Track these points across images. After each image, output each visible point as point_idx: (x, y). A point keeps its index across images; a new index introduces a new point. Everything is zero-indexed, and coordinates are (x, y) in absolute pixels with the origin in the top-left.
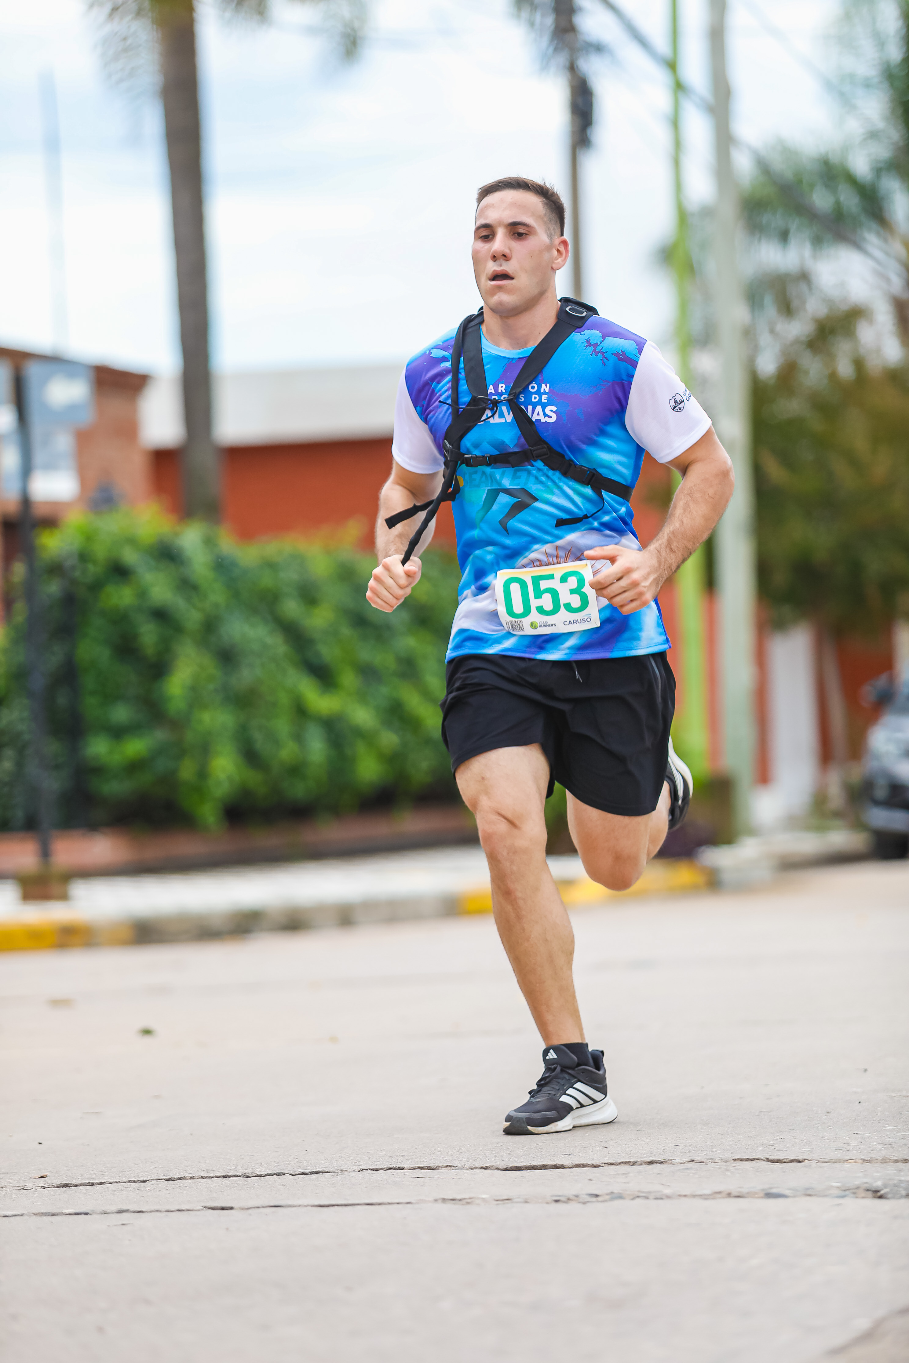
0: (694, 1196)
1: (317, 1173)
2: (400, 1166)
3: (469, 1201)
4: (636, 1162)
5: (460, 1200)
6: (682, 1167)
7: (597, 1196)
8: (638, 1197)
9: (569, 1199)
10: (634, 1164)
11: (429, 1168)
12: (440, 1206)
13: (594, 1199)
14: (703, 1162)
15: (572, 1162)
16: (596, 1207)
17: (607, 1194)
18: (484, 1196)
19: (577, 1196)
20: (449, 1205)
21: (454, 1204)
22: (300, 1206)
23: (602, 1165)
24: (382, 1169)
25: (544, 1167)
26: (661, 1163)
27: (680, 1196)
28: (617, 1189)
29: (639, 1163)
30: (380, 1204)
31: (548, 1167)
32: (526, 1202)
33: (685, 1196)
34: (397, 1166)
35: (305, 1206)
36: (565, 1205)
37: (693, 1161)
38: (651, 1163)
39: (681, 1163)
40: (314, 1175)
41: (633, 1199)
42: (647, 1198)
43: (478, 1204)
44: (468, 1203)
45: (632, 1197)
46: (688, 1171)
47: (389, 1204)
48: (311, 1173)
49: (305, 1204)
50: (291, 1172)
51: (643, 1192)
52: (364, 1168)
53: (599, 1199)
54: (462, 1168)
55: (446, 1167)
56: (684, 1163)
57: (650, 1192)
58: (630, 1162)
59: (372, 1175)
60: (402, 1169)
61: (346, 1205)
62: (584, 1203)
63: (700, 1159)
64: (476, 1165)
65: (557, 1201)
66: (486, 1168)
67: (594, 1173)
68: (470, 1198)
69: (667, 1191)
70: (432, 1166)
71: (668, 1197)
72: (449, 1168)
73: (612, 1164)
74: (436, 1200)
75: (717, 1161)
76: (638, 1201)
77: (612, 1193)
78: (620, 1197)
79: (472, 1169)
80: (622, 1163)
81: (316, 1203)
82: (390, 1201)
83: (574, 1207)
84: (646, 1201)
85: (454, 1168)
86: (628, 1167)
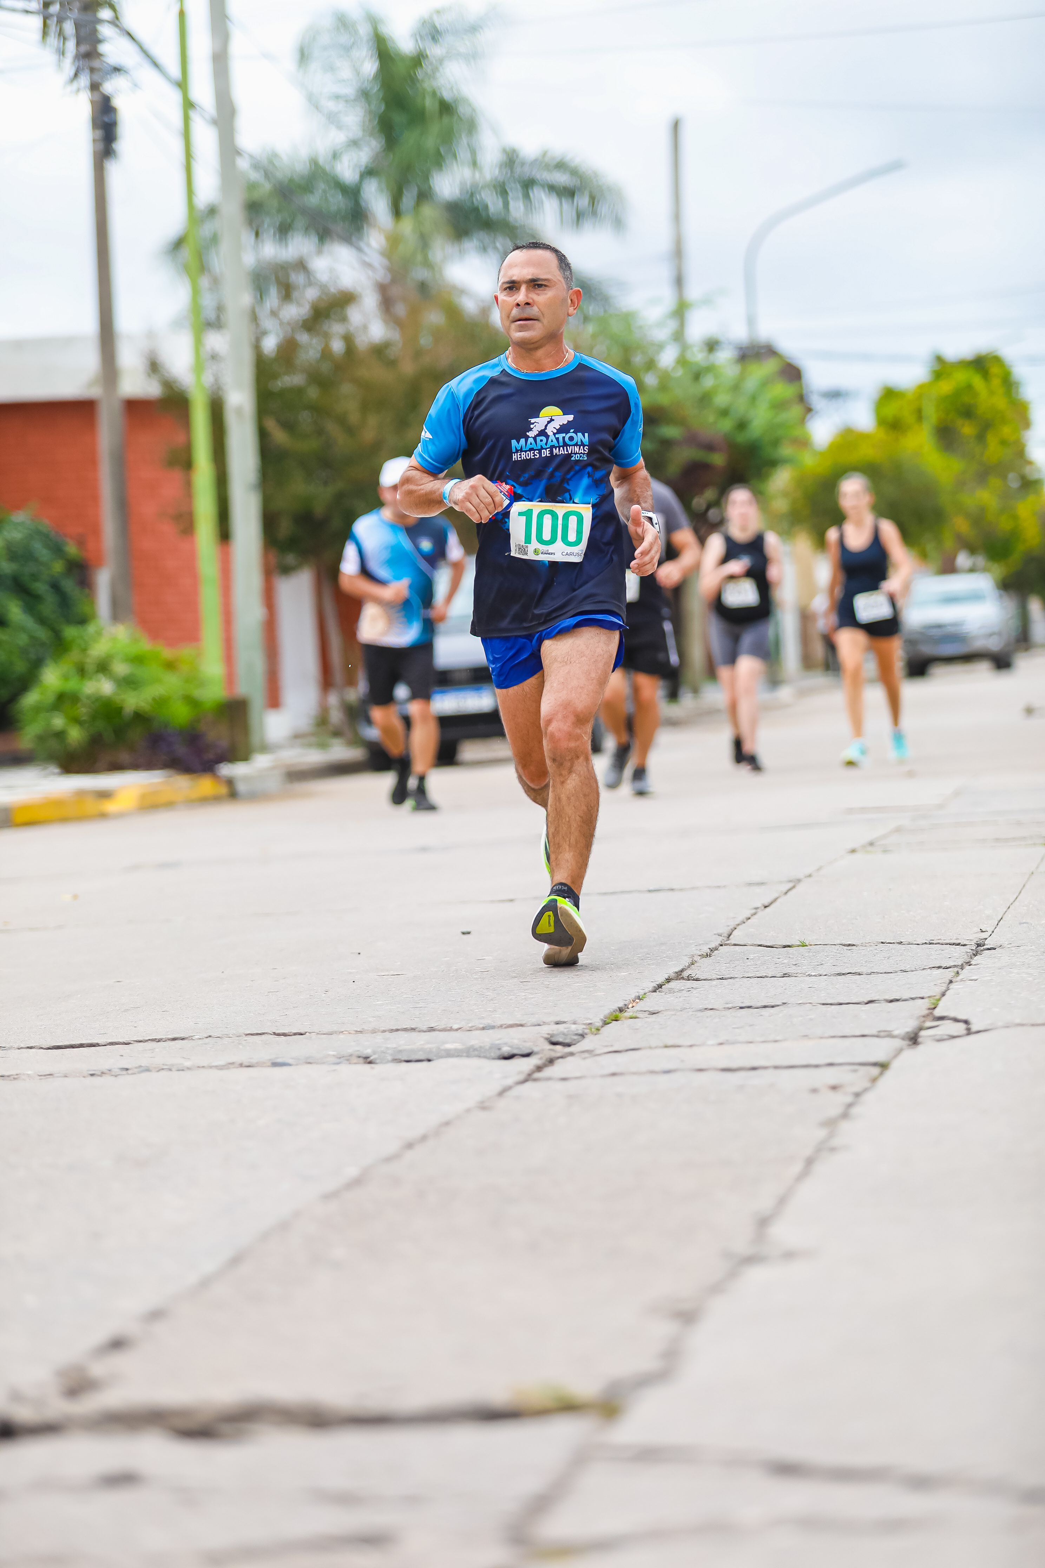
0: (211, 1067)
3: (16, 1077)
5: (8, 1076)
6: (201, 1042)
7: (127, 1069)
8: (163, 1069)
9: (103, 1073)
10: (159, 1041)
13: (125, 1072)
14: (219, 1037)
15: (106, 1040)
16: (126, 1079)
17: (136, 1068)
18: (30, 1072)
19: (110, 1070)
23: (132, 1042)
25: (81, 1046)
26: (183, 1039)
27: (199, 1067)
28: (144, 1063)
29: (164, 1040)
31: (85, 1046)
32: (66, 1076)
33: (203, 1067)
36: (99, 1078)
37: (210, 1036)
38: (174, 1039)
39: (200, 1039)
42: (170, 1070)
43: (24, 1080)
44: (15, 1079)
45: (157, 1070)
46: (207, 1046)
51: (166, 1065)
53: (129, 1072)
54: (10, 1048)
56: (203, 1039)
57: (173, 1065)
58: (156, 1039)
62: (116, 1076)
63: (216, 1034)
64: (22, 1046)
65: (92, 1075)
66: (31, 1048)
67: (125, 1049)
68: (17, 1075)
69: (188, 1064)
71: (189, 1069)
73: (140, 1041)
75: (231, 1036)
76: (163, 1073)
77: (141, 1066)
78: (148, 1070)
79: (19, 1049)
80: (149, 1040)
83: (107, 1080)
84: (170, 1073)
85: (3, 1049)
86: (154, 1044)
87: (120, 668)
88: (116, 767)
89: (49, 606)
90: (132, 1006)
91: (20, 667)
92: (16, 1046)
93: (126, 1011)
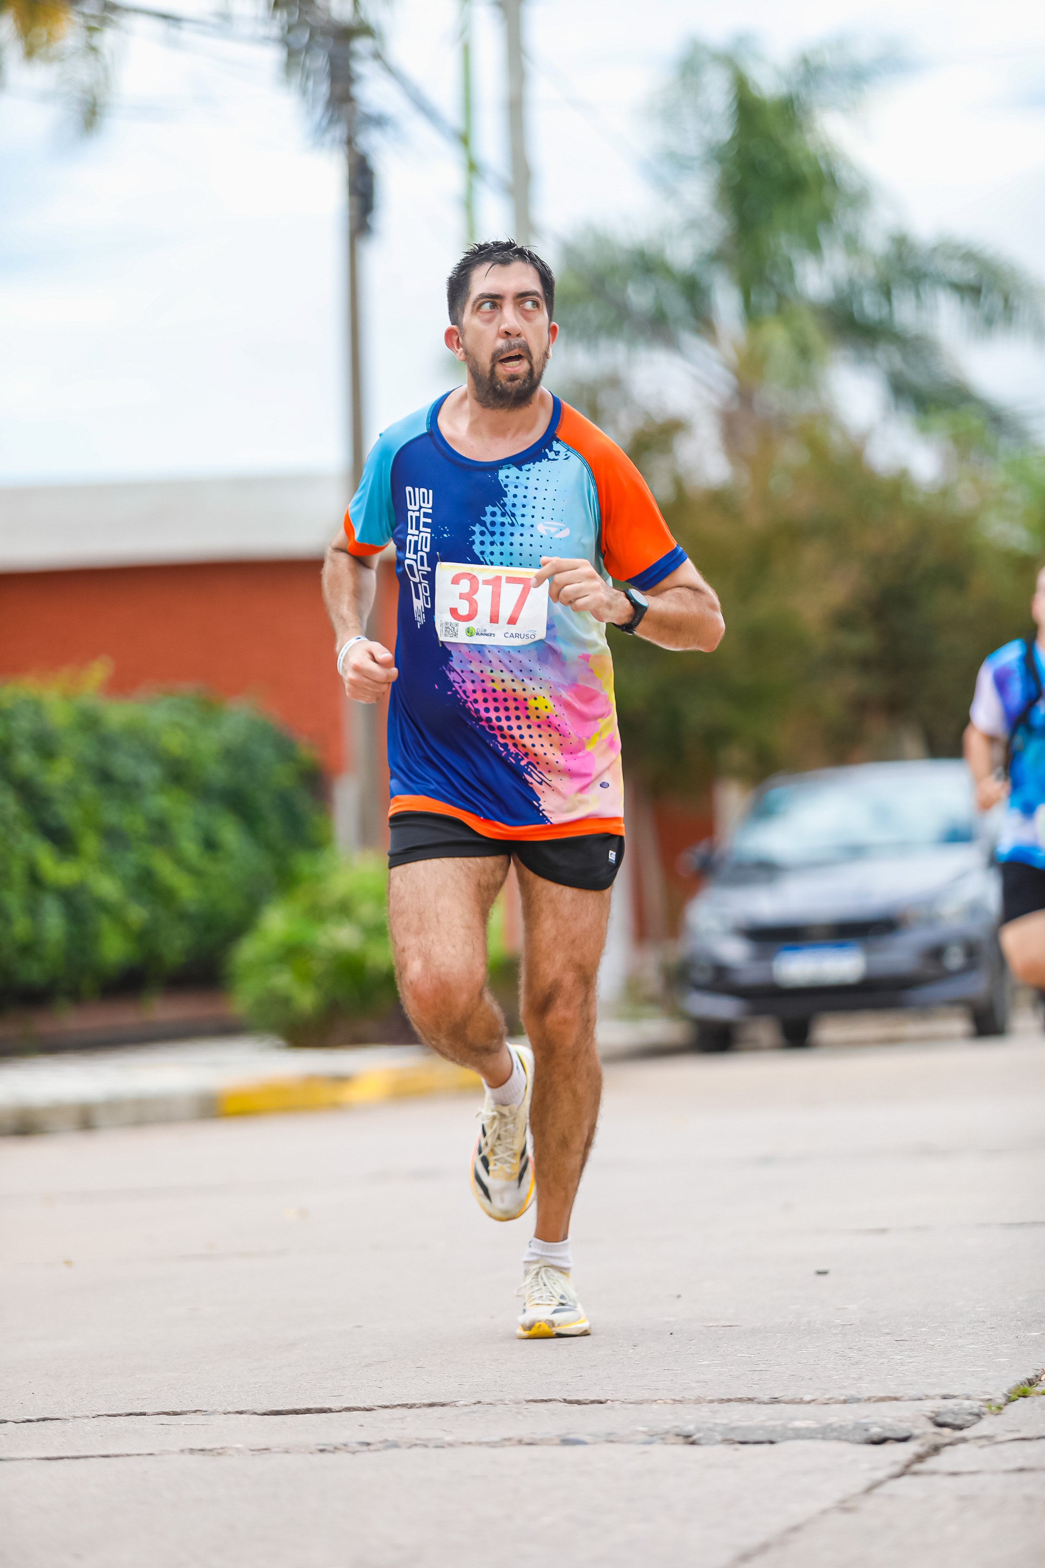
0: (480, 1444)
1: (44, 1420)
2: (142, 1411)
3: (221, 1451)
4: (415, 1405)
5: (211, 1450)
6: (466, 1409)
7: (368, 1444)
8: (416, 1445)
9: (336, 1448)
10: (412, 1406)
11: (175, 1414)
12: (188, 1458)
13: (365, 1448)
14: (491, 1404)
15: (340, 1404)
16: (367, 1457)
17: (380, 1442)
18: (239, 1446)
19: (345, 1445)
20: (198, 1457)
21: (204, 1455)
22: (23, 1459)
23: (376, 1408)
24: (120, 1415)
25: (308, 1411)
26: (443, 1405)
27: (464, 1443)
28: (391, 1436)
29: (417, 1406)
30: (117, 1456)
31: (313, 1411)
32: (287, 1452)
33: (470, 1443)
34: (138, 1411)
35: (29, 1459)
36: (331, 1455)
37: (479, 1402)
38: (431, 1405)
39: (466, 1405)
40: (41, 1423)
41: (410, 1447)
42: (426, 1446)
43: (230, 1455)
44: (219, 1454)
45: (409, 1445)
46: (475, 1415)
47: (128, 1455)
48: (38, 1420)
49: (30, 1457)
50: (14, 1419)
51: (421, 1440)
52: (99, 1414)
53: (371, 1448)
54: (214, 1413)
55: (195, 1411)
56: (470, 1405)
57: (429, 1440)
58: (407, 1404)
59: (109, 1422)
60: (144, 1414)
61: (77, 1458)
62: (354, 1453)
63: (488, 1400)
64: (230, 1409)
65: (322, 1451)
66: (241, 1413)
67: (366, 1417)
68: (222, 1448)
69: (449, 1438)
70: (178, 1410)
71: (450, 1445)
72: (198, 1413)
73: (386, 1407)
74: (182, 1451)
75: (507, 1402)
76: (415, 1450)
77: (386, 1441)
78: (395, 1445)
79: (225, 1414)
80: (399, 1405)
81: (43, 1455)
82: (128, 1453)
83: (341, 1458)
84: (424, 1450)
85: (204, 1413)
86: (404, 1411)
87: (367, 911)
88: (358, 1040)
89: (274, 827)
90: (376, 1359)
91: (233, 905)
92: (221, 1410)
93: (368, 1365)
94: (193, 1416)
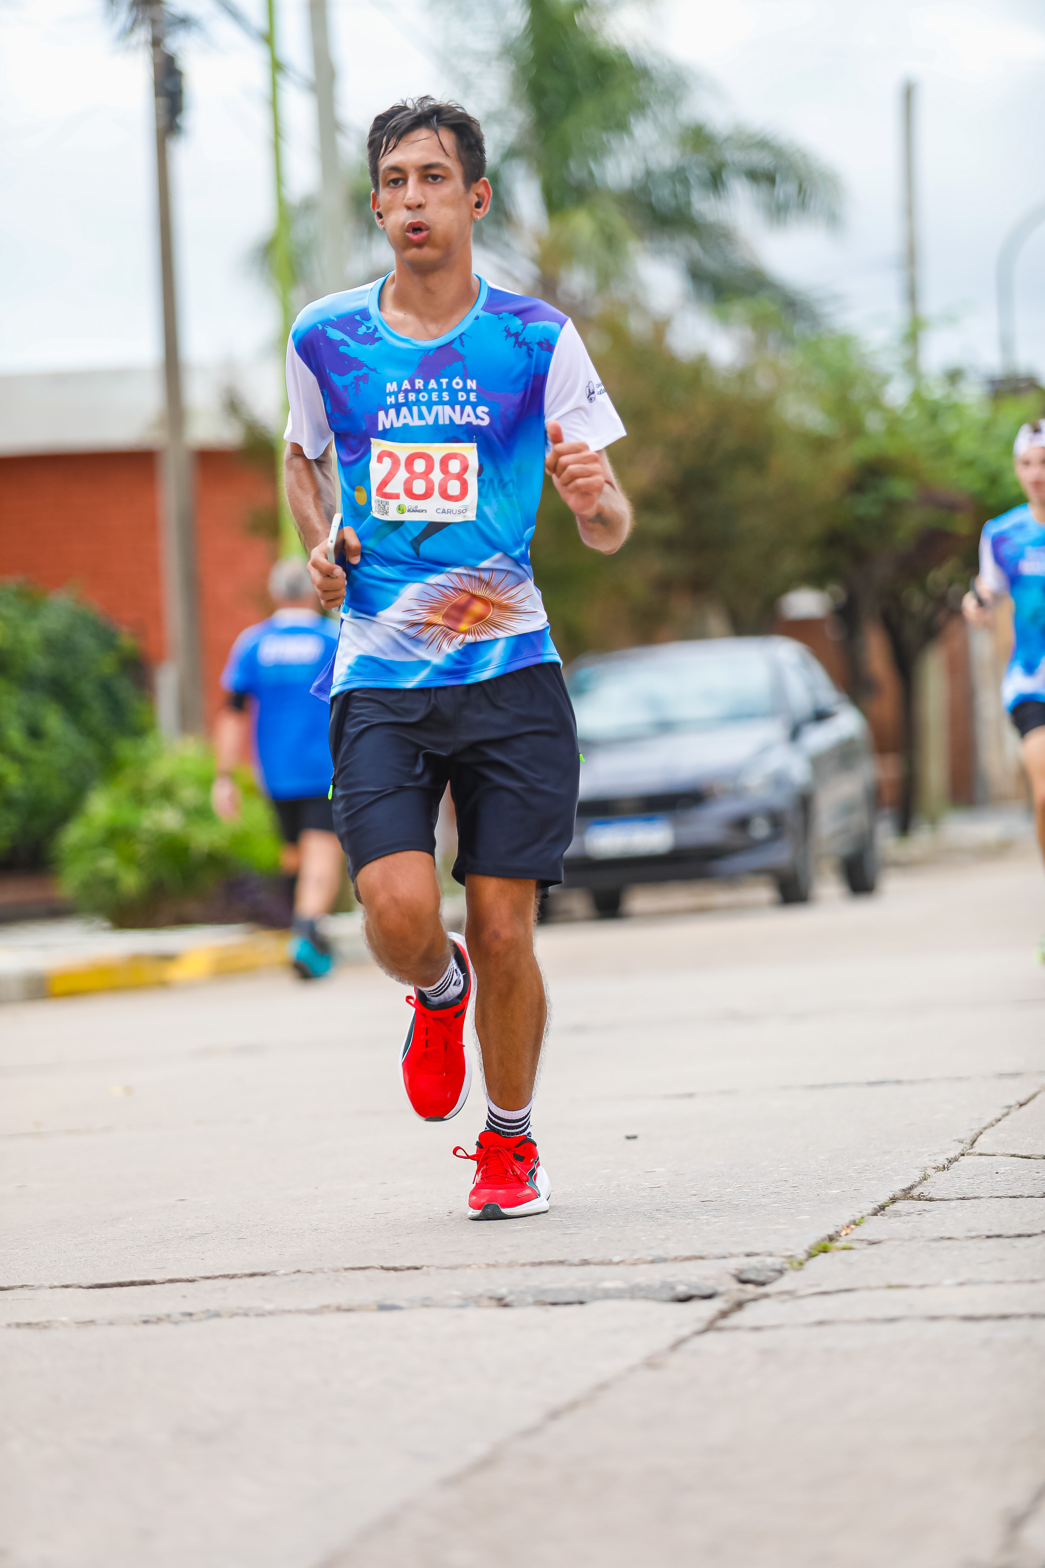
0: (299, 1311)
3: (46, 1325)
4: (236, 1275)
5: (36, 1324)
6: (287, 1278)
7: (191, 1314)
8: (237, 1314)
9: (159, 1319)
10: (233, 1277)
12: (13, 1331)
13: (187, 1318)
14: (310, 1273)
15: (164, 1276)
16: (189, 1327)
17: (202, 1312)
18: (64, 1319)
19: (168, 1316)
20: (25, 1331)
21: (30, 1329)
23: (198, 1279)
25: (132, 1284)
26: (264, 1275)
27: (283, 1311)
28: (213, 1306)
29: (239, 1276)
31: (137, 1283)
32: (112, 1324)
33: (289, 1311)
36: (155, 1325)
37: (299, 1271)
38: (252, 1275)
39: (285, 1275)
41: (231, 1317)
42: (246, 1315)
43: (56, 1328)
44: (45, 1327)
45: (230, 1315)
46: (294, 1284)
51: (242, 1309)
53: (193, 1318)
54: (40, 1287)
55: (22, 1287)
56: (289, 1274)
57: (250, 1309)
58: (229, 1275)
62: (176, 1323)
63: (307, 1269)
64: (56, 1284)
65: (146, 1322)
66: (67, 1287)
67: (188, 1289)
68: (48, 1322)
69: (269, 1307)
70: (6, 1286)
71: (271, 1313)
72: (25, 1288)
73: (208, 1278)
74: (9, 1325)
75: (326, 1270)
76: (237, 1319)
77: (208, 1311)
78: (217, 1315)
79: (51, 1288)
80: (221, 1276)
83: (164, 1328)
84: (246, 1318)
85: (31, 1288)
86: (226, 1281)
87: (188, 794)
88: (182, 921)
89: (97, 714)
90: (199, 1232)
91: (59, 791)
92: (47, 1284)
93: (191, 1238)
94: (19, 1291)
